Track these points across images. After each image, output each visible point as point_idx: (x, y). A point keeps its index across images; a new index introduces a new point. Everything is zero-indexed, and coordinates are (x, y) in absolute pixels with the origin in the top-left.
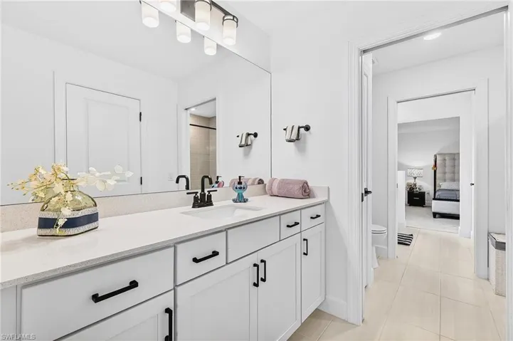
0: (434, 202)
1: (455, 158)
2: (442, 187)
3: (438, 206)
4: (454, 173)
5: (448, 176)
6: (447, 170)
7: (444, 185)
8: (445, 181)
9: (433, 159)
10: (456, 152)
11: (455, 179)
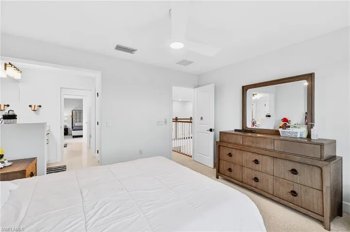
0: (73, 132)
1: (81, 112)
2: (76, 125)
3: (74, 133)
4: (80, 119)
5: (78, 120)
6: (78, 117)
7: (76, 124)
8: (76, 122)
9: (71, 112)
10: (81, 109)
11: (81, 121)
